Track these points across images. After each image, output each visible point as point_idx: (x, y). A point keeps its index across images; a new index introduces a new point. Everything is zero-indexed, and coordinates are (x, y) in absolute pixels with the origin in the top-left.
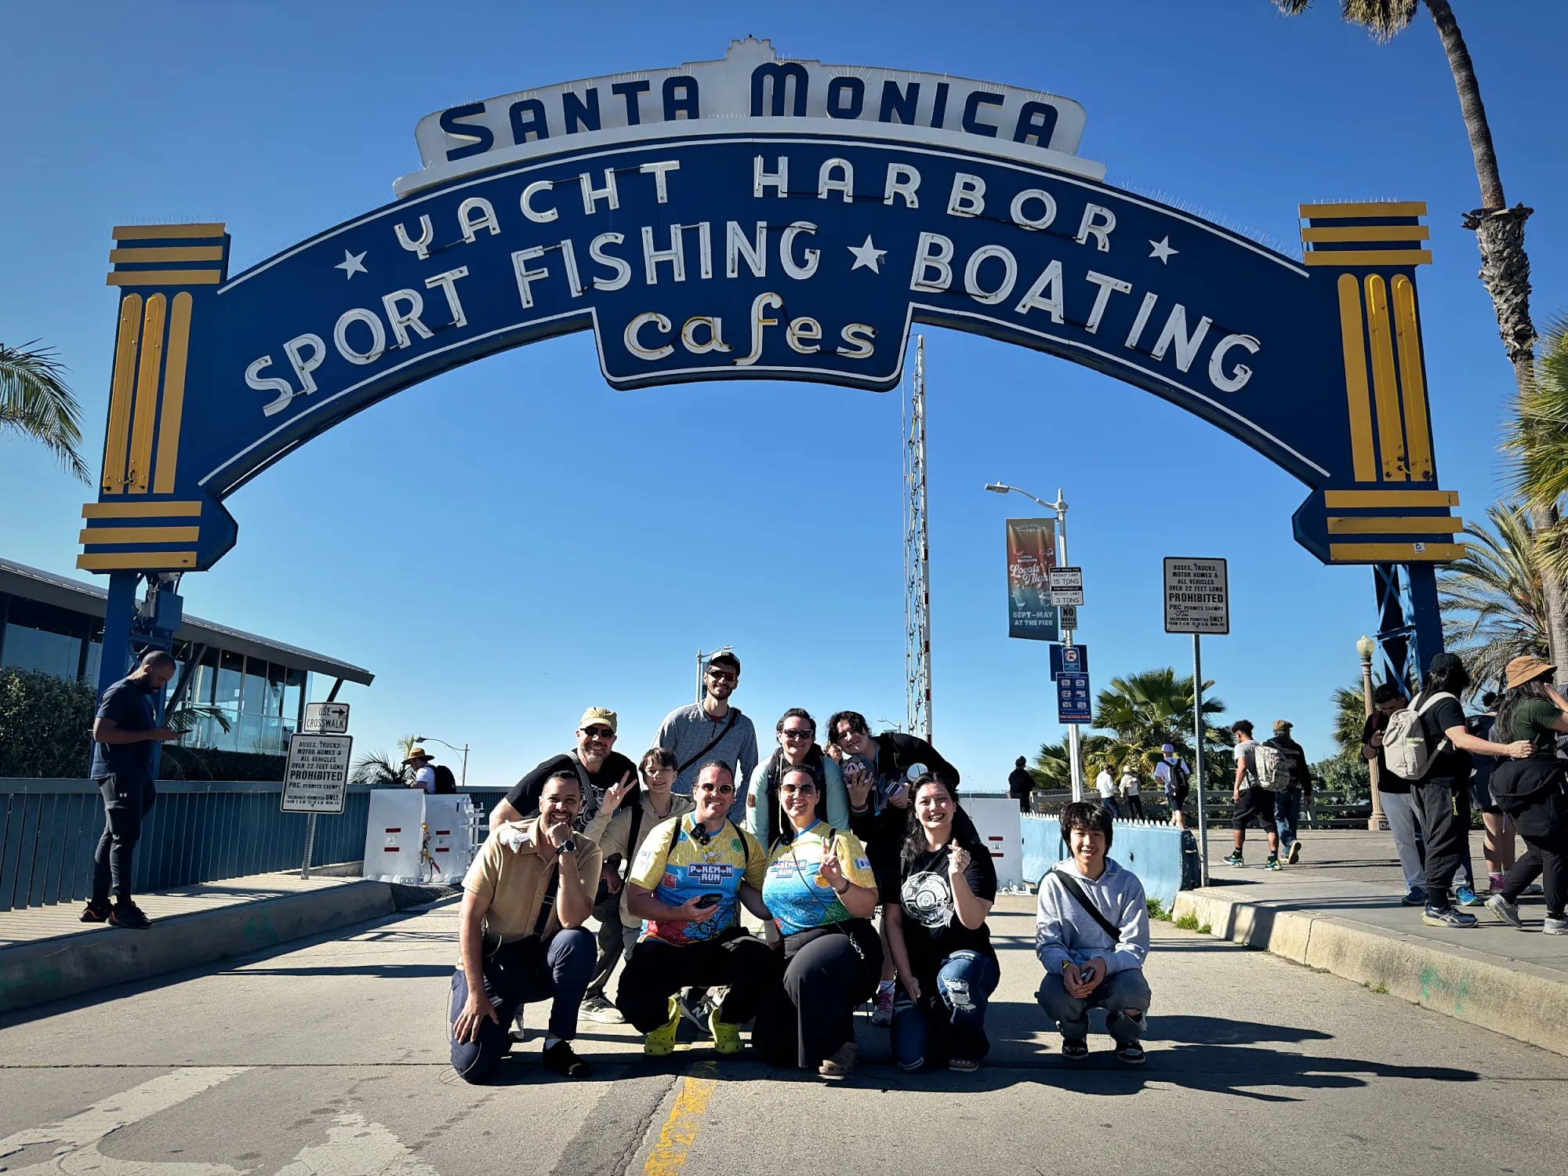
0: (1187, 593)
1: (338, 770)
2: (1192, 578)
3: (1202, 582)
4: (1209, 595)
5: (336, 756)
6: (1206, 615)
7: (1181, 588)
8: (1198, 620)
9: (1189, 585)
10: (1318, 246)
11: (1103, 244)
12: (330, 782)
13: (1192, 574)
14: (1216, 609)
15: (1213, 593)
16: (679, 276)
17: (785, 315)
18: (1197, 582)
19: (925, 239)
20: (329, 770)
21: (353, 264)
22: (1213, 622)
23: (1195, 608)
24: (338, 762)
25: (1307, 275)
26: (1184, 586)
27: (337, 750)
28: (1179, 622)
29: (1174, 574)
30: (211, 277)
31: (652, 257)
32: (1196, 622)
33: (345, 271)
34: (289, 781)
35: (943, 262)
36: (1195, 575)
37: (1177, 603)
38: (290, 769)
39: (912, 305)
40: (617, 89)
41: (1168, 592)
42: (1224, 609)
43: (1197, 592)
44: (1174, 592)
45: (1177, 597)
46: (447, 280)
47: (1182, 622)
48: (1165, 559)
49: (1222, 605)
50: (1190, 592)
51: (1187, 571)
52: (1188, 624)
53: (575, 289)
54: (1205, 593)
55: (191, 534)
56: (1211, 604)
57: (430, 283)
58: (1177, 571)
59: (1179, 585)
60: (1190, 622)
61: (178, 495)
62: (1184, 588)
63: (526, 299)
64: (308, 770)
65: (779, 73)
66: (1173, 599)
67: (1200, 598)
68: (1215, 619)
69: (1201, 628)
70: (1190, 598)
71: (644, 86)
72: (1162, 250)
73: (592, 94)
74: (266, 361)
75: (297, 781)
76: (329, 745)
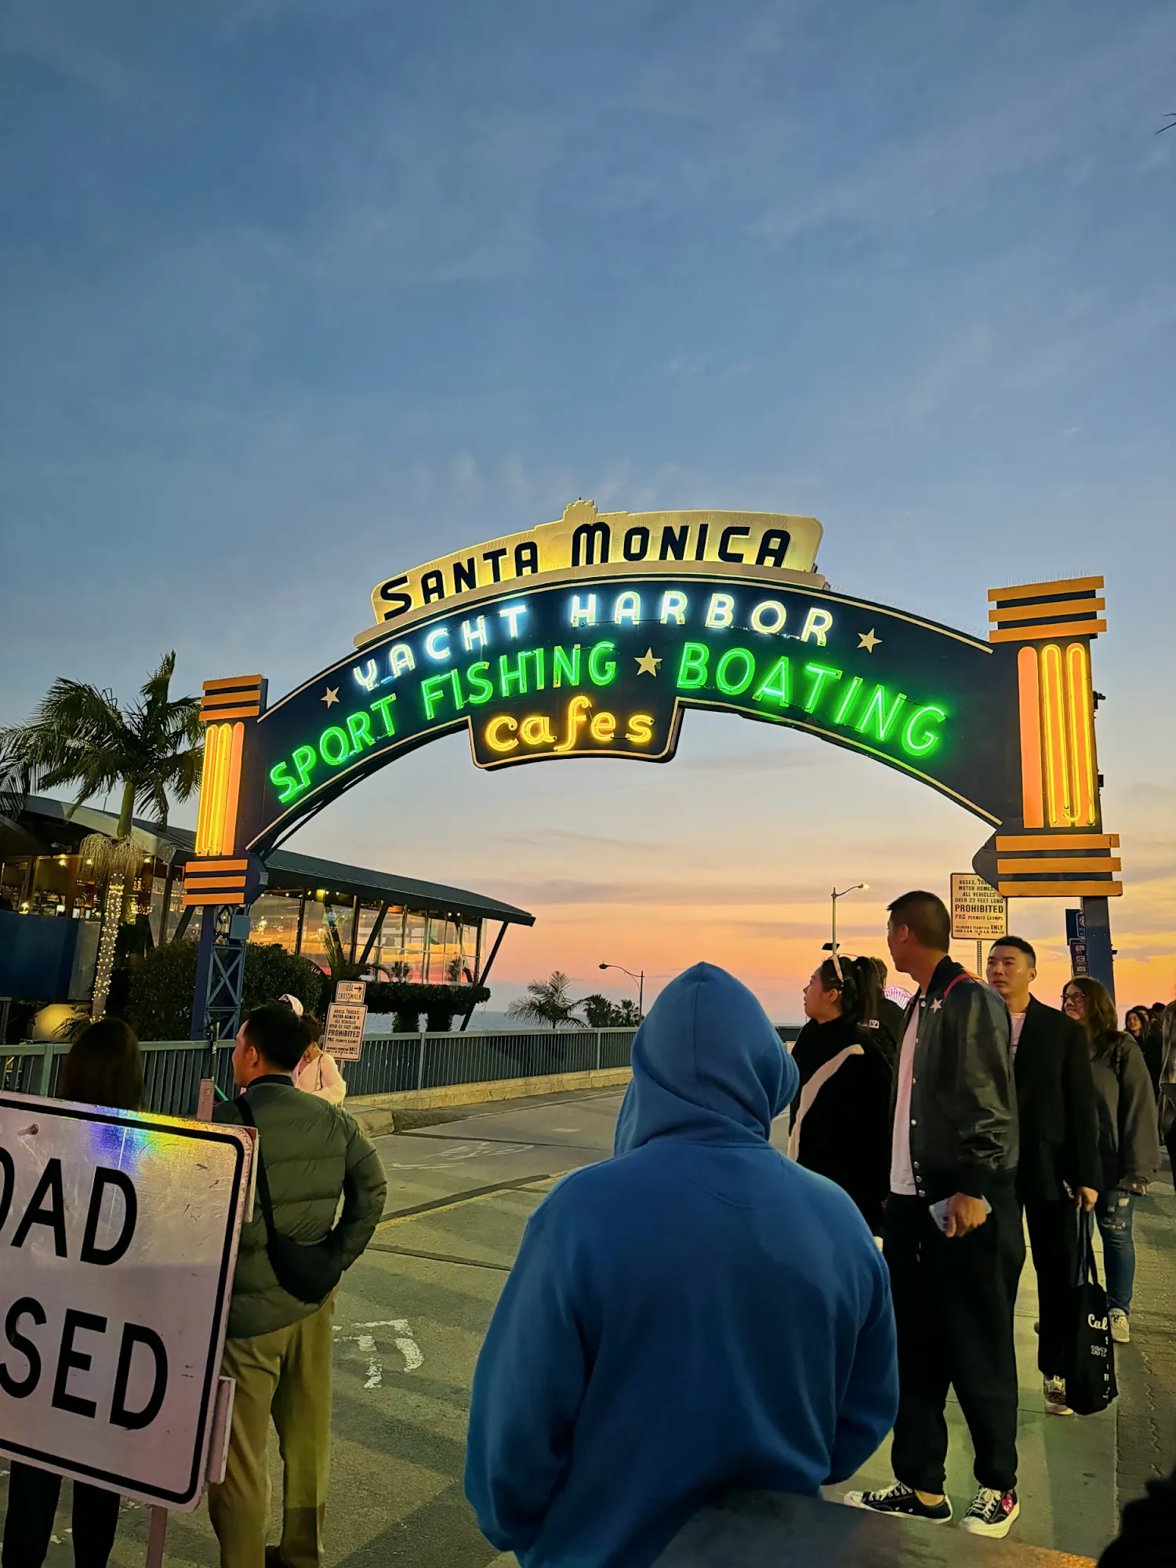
0: (971, 904)
1: (357, 1030)
2: (976, 891)
3: (984, 895)
4: (990, 906)
5: (356, 1020)
6: (987, 924)
7: (966, 900)
8: (980, 928)
9: (972, 897)
10: (1003, 625)
11: (822, 640)
12: (352, 1038)
13: (976, 888)
14: (996, 918)
15: (994, 904)
16: (523, 689)
17: (591, 713)
18: (980, 894)
19: (689, 647)
20: (351, 1030)
21: (331, 697)
22: (994, 930)
23: (977, 918)
24: (357, 1025)
25: (990, 651)
26: (968, 898)
27: (357, 1016)
28: (963, 929)
29: (960, 888)
30: (254, 711)
31: (505, 678)
32: (979, 930)
33: (326, 702)
34: (328, 1037)
35: (700, 665)
36: (978, 888)
37: (962, 913)
38: (329, 1028)
39: (678, 699)
40: (486, 556)
41: (955, 903)
42: (1004, 918)
43: (980, 904)
44: (960, 904)
45: (962, 908)
46: (383, 705)
47: (966, 930)
48: (952, 875)
49: (1003, 915)
50: (974, 904)
51: (971, 885)
52: (971, 931)
53: (459, 704)
54: (988, 904)
55: (241, 881)
56: (993, 914)
57: (373, 706)
58: (962, 885)
59: (965, 897)
60: (973, 930)
61: (235, 856)
62: (968, 900)
63: (430, 714)
64: (339, 1030)
65: (589, 529)
66: (959, 910)
67: (982, 909)
68: (996, 927)
69: (983, 936)
70: (974, 909)
71: (503, 552)
72: (869, 641)
73: (471, 562)
74: (283, 765)
75: (332, 1037)
76: (352, 1012)
